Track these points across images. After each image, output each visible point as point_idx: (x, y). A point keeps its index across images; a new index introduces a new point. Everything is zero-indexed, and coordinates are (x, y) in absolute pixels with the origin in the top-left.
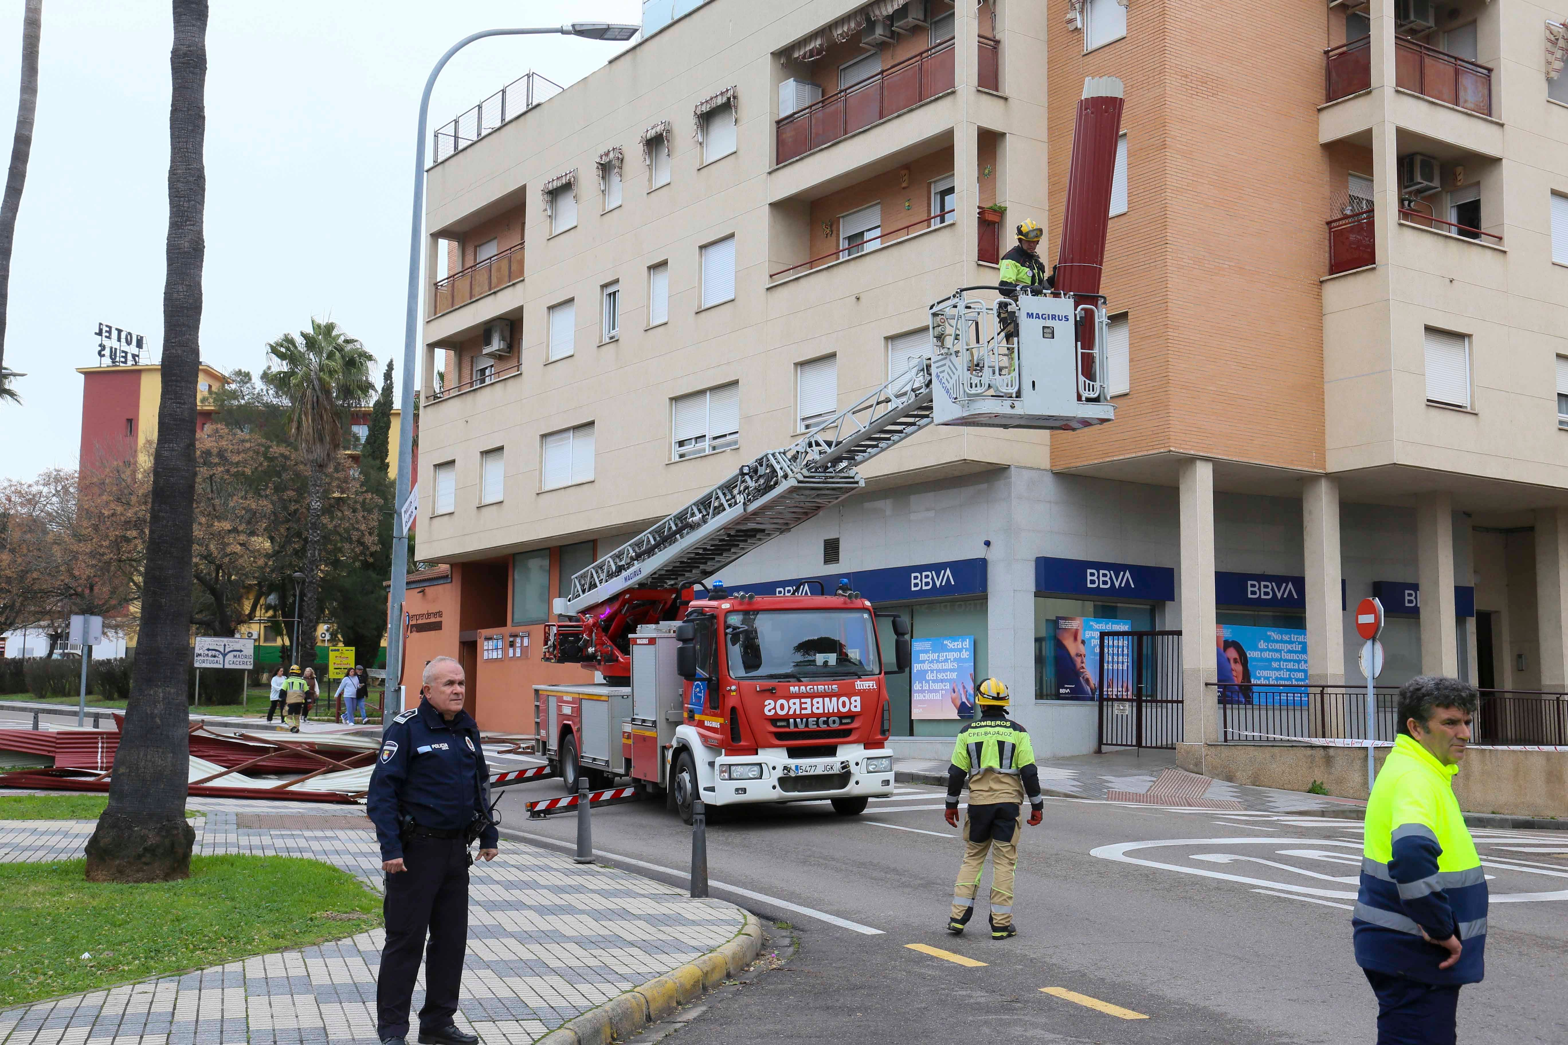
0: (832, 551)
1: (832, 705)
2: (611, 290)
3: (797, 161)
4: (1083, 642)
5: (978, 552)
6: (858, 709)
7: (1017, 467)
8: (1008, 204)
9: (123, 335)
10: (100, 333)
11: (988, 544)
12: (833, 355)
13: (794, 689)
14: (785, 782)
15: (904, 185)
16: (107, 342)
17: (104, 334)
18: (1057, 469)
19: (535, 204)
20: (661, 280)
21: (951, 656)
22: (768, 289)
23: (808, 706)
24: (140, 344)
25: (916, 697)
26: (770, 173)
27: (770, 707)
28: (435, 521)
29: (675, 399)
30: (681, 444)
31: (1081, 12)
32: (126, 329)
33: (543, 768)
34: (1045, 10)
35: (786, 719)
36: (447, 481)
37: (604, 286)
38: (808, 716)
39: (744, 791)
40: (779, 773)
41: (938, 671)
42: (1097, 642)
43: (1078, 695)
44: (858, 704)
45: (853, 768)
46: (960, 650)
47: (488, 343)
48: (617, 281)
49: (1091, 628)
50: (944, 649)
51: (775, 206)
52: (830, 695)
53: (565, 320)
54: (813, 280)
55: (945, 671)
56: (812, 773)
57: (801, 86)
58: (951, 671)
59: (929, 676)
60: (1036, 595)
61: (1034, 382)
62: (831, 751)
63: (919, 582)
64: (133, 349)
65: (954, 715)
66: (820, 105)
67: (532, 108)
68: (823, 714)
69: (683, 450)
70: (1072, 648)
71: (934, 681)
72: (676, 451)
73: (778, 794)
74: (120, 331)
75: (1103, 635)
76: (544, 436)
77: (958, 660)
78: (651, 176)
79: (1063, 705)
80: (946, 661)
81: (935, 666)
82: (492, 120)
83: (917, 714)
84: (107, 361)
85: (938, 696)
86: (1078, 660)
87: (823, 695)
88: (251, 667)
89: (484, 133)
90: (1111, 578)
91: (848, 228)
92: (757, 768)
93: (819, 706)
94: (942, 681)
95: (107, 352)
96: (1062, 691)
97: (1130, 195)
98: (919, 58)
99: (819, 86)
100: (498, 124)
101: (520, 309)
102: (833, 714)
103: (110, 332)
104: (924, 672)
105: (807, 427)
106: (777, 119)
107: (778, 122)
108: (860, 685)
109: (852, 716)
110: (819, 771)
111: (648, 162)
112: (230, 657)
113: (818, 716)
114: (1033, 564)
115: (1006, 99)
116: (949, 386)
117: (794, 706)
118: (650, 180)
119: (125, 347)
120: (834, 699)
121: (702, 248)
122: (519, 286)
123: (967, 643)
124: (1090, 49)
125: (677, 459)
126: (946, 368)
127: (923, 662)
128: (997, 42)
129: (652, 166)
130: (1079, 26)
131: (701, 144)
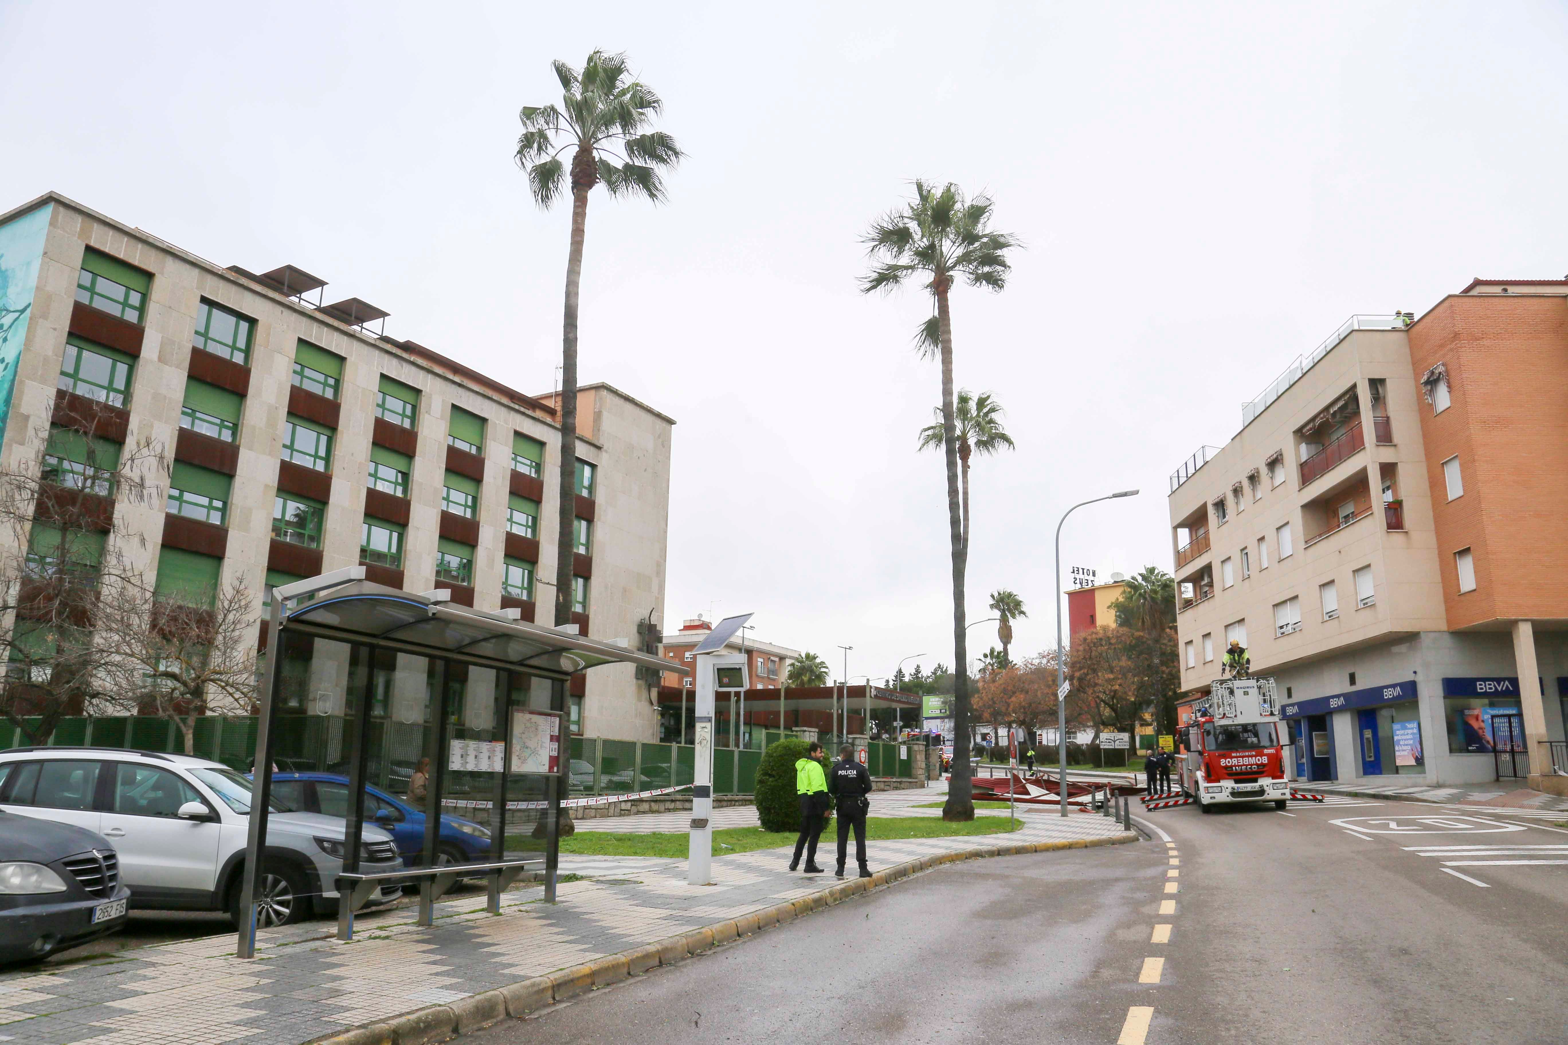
0: (1352, 679)
1: (1253, 760)
2: (1245, 551)
3: (1312, 482)
4: (1483, 721)
5: (1410, 677)
6: (1266, 762)
7: (1424, 632)
8: (1403, 498)
9: (1085, 571)
10: (1073, 572)
11: (1415, 672)
12: (1332, 582)
13: (1234, 755)
14: (1233, 794)
15: (1361, 490)
16: (1078, 576)
17: (1076, 572)
18: (1451, 630)
19: (1211, 512)
20: (1264, 546)
21: (1410, 731)
22: (1305, 549)
23: (1241, 761)
24: (1094, 575)
25: (1397, 754)
26: (1299, 491)
27: (1223, 762)
28: (1188, 671)
29: (1276, 606)
30: (1281, 627)
31: (1430, 396)
32: (1086, 568)
33: (1179, 792)
35: (1231, 767)
36: (1191, 650)
37: (1242, 550)
38: (1241, 766)
39: (1214, 798)
40: (1230, 790)
41: (1405, 740)
42: (1490, 721)
43: (1482, 749)
44: (1266, 759)
45: (1266, 788)
46: (1412, 729)
47: (1203, 579)
48: (1246, 548)
49: (1487, 713)
50: (1406, 728)
51: (1305, 507)
52: (1252, 756)
53: (1228, 567)
54: (1322, 543)
55: (1408, 739)
56: (1245, 790)
57: (1309, 446)
58: (1411, 739)
59: (1401, 743)
60: (1445, 698)
62: (1255, 781)
63: (1388, 694)
64: (1091, 578)
65: (1413, 763)
66: (1319, 454)
67: (1206, 463)
68: (1249, 765)
69: (1282, 630)
70: (1475, 725)
71: (1405, 745)
72: (1279, 631)
73: (1230, 799)
74: (1083, 569)
75: (1493, 717)
76: (1227, 627)
77: (1413, 734)
78: (1254, 494)
79: (1470, 756)
80: (1408, 734)
81: (1404, 737)
82: (1191, 471)
83: (1399, 762)
84: (1078, 586)
85: (1406, 753)
86: (1480, 732)
87: (1248, 756)
88: (1128, 747)
89: (1189, 476)
90: (1495, 686)
91: (1342, 513)
92: (1220, 789)
93: (1246, 761)
94: (1407, 745)
95: (1078, 581)
96: (1470, 748)
97: (1463, 486)
98: (1351, 431)
100: (1194, 472)
101: (1211, 563)
102: (1254, 765)
103: (1078, 571)
104: (1399, 741)
105: (1330, 617)
107: (1301, 465)
108: (1266, 751)
109: (1263, 765)
110: (1249, 789)
111: (1251, 488)
112: (1117, 742)
113: (1247, 765)
114: (1441, 682)
115: (1395, 446)
117: (1235, 761)
118: (1254, 497)
119: (1087, 578)
120: (1254, 758)
121: (1278, 529)
122: (1209, 552)
123: (1415, 725)
124: (1438, 413)
125: (1280, 635)
127: (1398, 735)
128: (1388, 418)
129: (1253, 490)
130: (1431, 402)
131: (1272, 477)
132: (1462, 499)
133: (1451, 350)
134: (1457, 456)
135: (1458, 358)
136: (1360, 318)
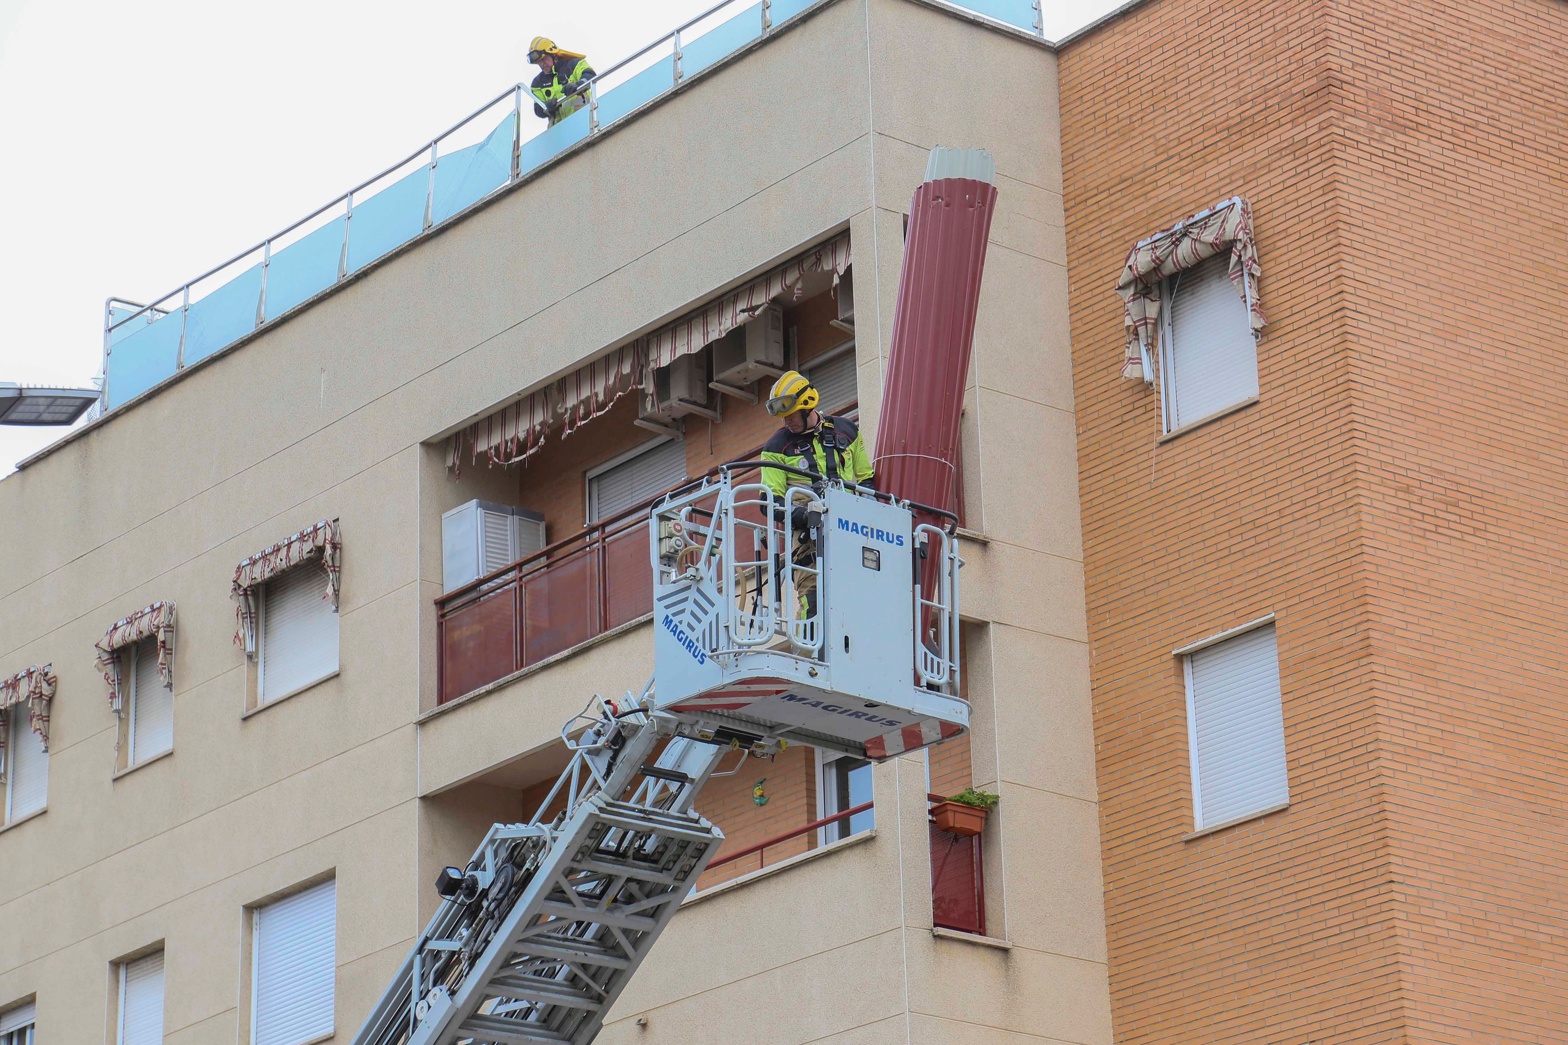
3: (489, 693)
8: (1000, 790)
20: (147, 994)
26: (422, 724)
31: (1151, 346)
34: (1066, 341)
48: (29, 1001)
51: (436, 802)
57: (494, 519)
61: (847, 638)
66: (543, 561)
78: (124, 736)
97: (1292, 765)
99: (539, 517)
106: (439, 596)
107: (441, 603)
111: (118, 704)
115: (984, 544)
116: (692, 636)
118: (121, 747)
121: (253, 909)
124: (1175, 430)
126: (689, 606)
129: (121, 715)
130: (1148, 376)
131: (250, 657)
132: (1281, 824)
133: (1294, 149)
134: (1271, 624)
135: (1330, 187)
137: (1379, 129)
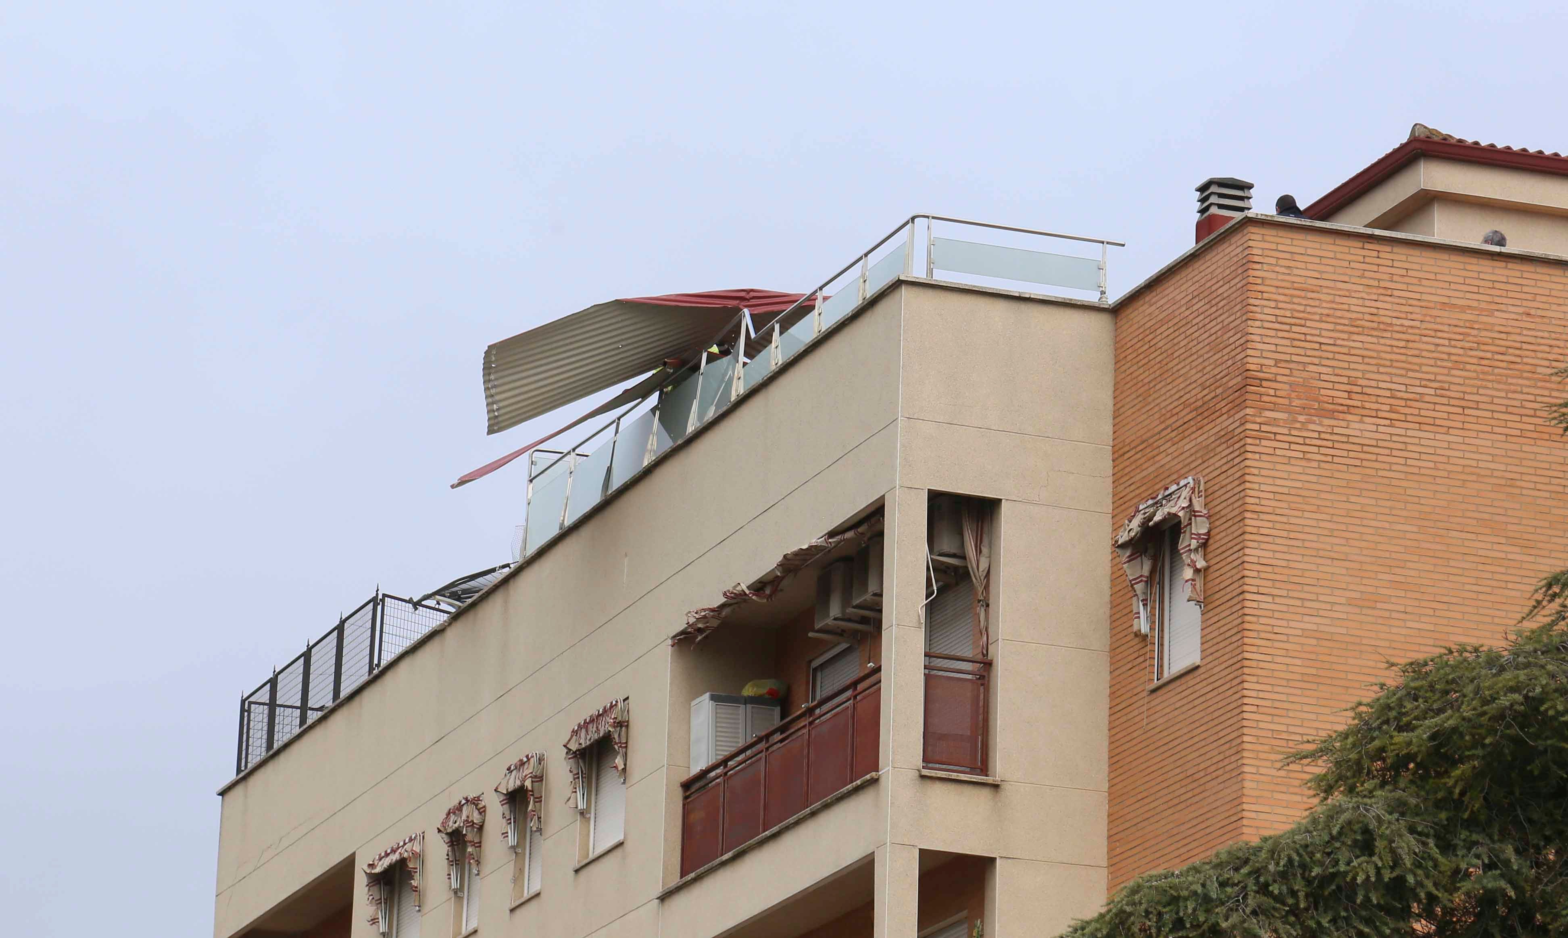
19: (364, 906)
26: (662, 898)
31: (1148, 600)
57: (726, 710)
67: (378, 677)
78: (518, 870)
82: (321, 690)
89: (310, 717)
98: (849, 693)
100: (332, 699)
106: (685, 777)
107: (686, 786)
111: (512, 840)
115: (996, 787)
124: (1166, 676)
128: (988, 665)
129: (517, 852)
130: (1144, 628)
131: (582, 813)
133: (1226, 439)
135: (1242, 478)
136: (941, 230)
137: (1302, 418)
